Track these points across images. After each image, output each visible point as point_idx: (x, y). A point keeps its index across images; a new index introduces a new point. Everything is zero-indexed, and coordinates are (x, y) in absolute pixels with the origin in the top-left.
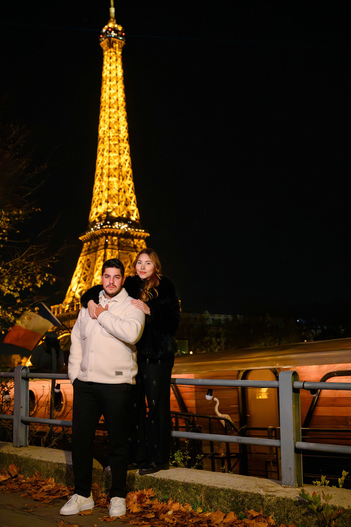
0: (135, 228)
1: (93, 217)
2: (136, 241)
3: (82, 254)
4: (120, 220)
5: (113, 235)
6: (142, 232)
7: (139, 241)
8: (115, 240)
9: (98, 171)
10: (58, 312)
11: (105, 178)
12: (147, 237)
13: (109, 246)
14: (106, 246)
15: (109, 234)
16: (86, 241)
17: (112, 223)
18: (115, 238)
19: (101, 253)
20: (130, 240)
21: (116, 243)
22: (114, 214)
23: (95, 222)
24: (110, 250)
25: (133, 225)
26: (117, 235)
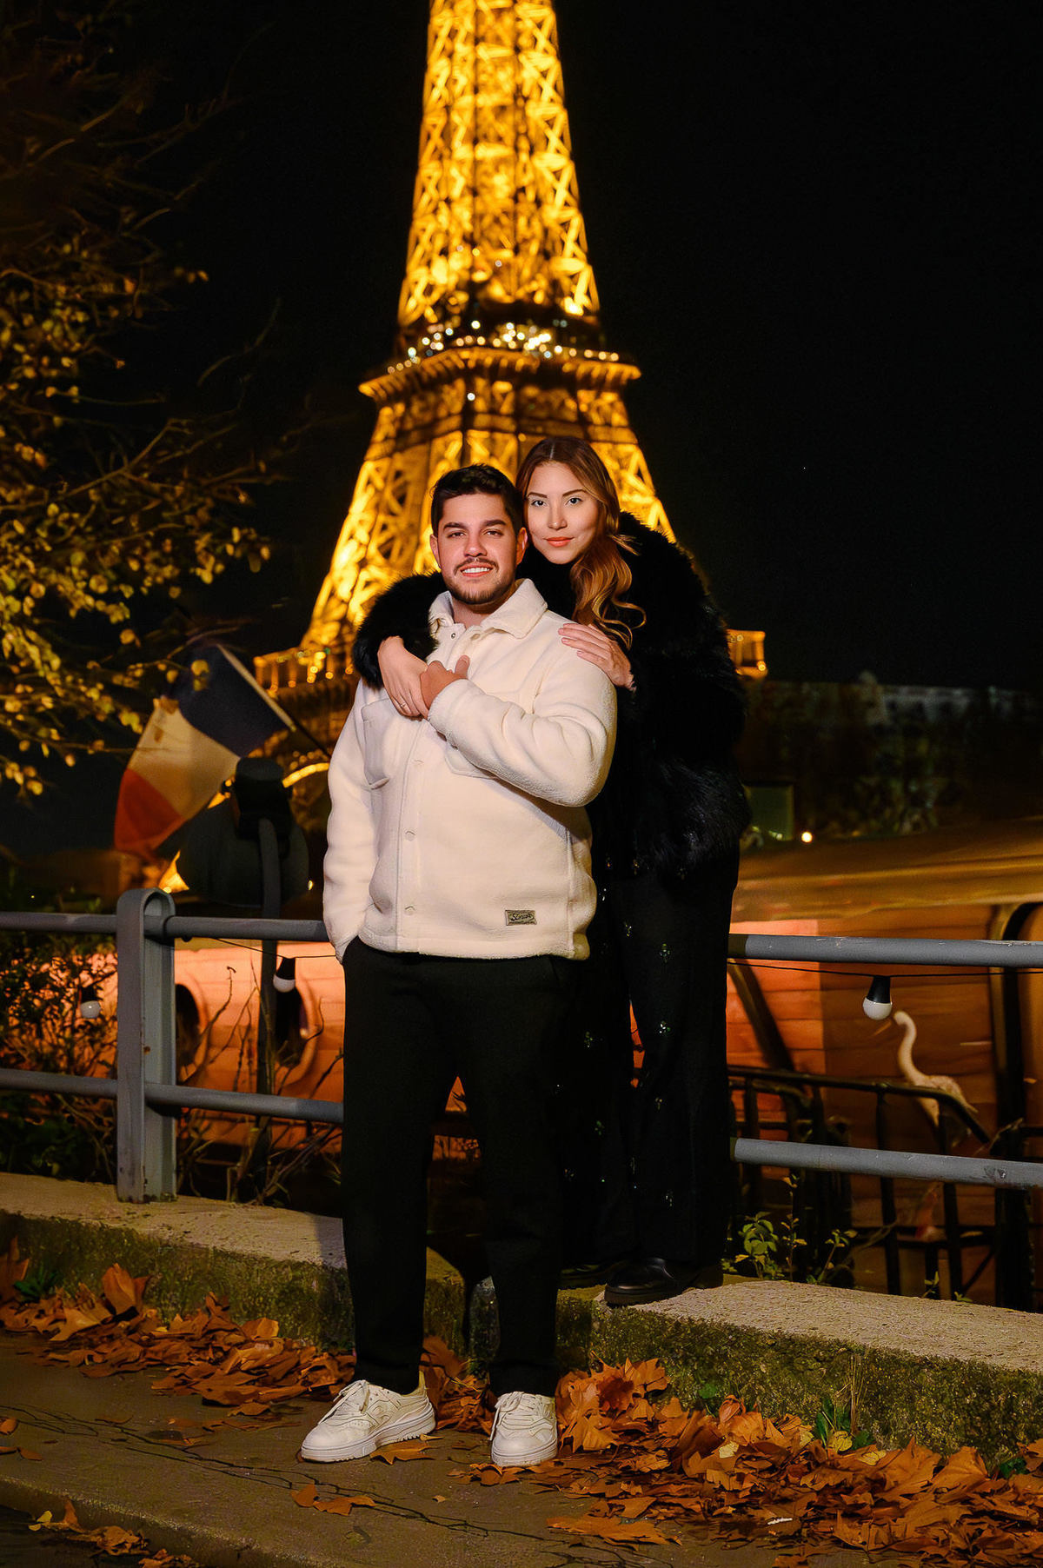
0: (580, 347)
1: (414, 304)
2: (585, 396)
3: (375, 451)
4: (522, 312)
5: (494, 373)
6: (611, 365)
7: (598, 396)
8: (504, 395)
9: (433, 120)
10: (283, 683)
11: (462, 150)
12: (630, 381)
13: (482, 420)
14: (467, 418)
15: (479, 369)
16: (391, 399)
17: (490, 329)
18: (503, 386)
19: (446, 446)
20: (563, 394)
21: (506, 408)
22: (497, 291)
23: (421, 325)
24: (485, 434)
25: (573, 333)
26: (509, 374)
